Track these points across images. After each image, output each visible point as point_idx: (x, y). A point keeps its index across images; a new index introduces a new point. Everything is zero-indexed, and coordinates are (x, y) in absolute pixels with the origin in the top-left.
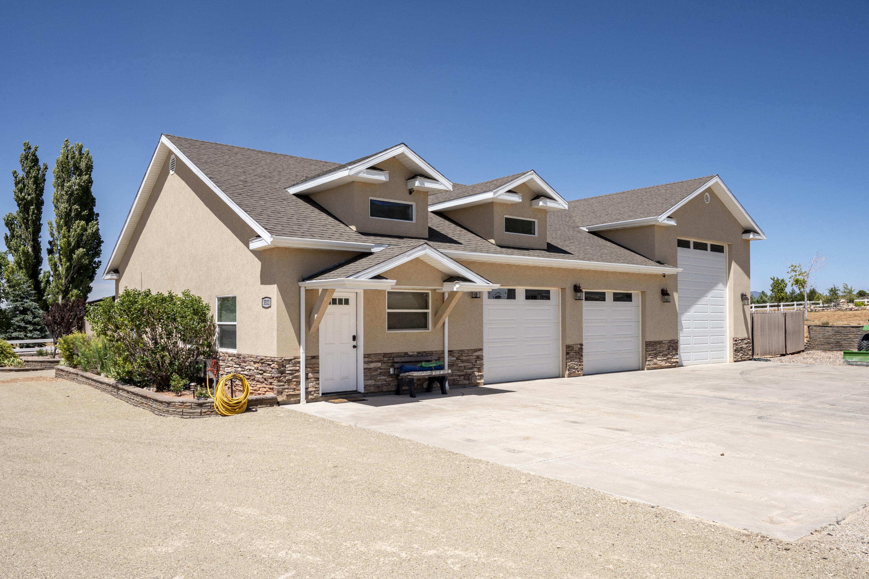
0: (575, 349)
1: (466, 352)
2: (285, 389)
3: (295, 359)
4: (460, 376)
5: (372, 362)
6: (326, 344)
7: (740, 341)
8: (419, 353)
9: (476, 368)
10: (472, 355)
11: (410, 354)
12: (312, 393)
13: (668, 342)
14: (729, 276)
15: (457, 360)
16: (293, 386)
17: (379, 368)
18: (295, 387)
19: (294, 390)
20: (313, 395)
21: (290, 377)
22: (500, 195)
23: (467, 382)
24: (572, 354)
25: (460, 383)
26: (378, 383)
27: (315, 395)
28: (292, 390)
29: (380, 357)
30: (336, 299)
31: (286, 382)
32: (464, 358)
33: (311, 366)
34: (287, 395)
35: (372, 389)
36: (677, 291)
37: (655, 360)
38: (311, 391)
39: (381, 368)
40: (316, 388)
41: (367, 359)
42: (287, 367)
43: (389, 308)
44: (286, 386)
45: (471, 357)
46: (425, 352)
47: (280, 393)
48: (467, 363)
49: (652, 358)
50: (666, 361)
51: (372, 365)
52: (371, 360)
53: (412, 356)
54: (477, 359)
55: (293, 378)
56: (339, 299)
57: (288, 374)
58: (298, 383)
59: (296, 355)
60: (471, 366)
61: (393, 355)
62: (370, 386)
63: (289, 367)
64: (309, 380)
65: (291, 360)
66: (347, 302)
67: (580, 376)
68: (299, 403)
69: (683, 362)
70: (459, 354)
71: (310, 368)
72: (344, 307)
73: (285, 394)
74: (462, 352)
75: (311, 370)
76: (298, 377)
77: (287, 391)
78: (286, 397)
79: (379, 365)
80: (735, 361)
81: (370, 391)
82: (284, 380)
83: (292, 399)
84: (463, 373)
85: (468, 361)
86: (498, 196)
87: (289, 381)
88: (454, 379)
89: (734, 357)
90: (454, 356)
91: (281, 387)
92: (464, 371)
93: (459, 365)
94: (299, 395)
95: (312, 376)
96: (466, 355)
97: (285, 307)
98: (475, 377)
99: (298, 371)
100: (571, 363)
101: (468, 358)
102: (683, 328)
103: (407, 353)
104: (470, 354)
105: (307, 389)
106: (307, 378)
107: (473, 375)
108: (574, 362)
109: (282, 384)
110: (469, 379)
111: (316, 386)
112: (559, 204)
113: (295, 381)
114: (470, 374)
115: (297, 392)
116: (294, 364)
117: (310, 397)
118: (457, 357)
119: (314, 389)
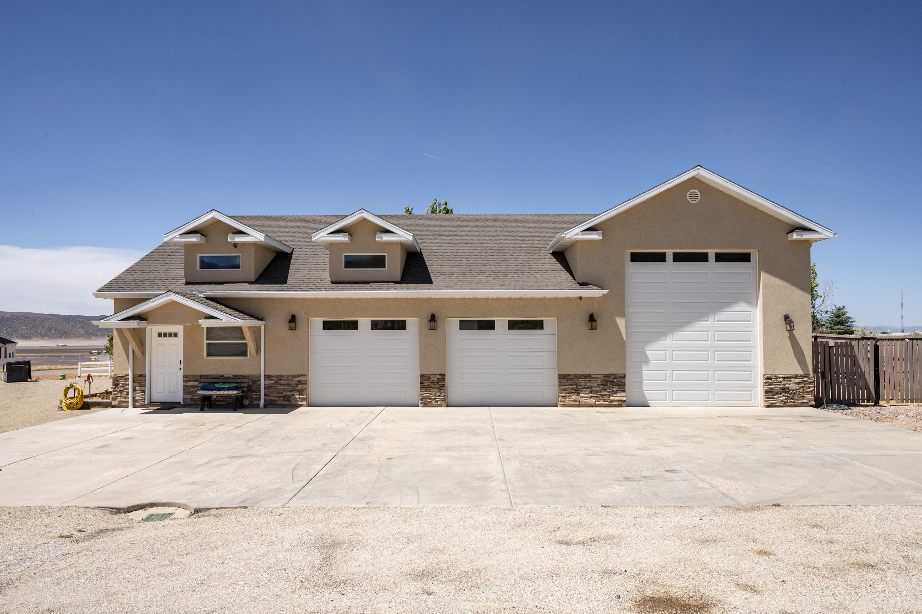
0: (432, 379)
1: (286, 377)
2: (118, 396)
3: (126, 376)
4: (278, 397)
5: (189, 381)
6: (157, 366)
7: (781, 380)
8: (235, 376)
9: (297, 391)
10: (293, 380)
11: (225, 376)
12: (139, 401)
13: (602, 376)
14: (759, 292)
15: (275, 383)
16: (124, 395)
17: (196, 386)
18: (125, 396)
19: (125, 398)
20: (139, 402)
21: (122, 389)
22: (321, 237)
23: (287, 403)
24: (426, 384)
25: (279, 403)
26: (195, 398)
27: (141, 402)
28: (123, 398)
29: (196, 378)
30: (161, 333)
31: (119, 392)
32: (282, 382)
33: (138, 382)
34: (119, 401)
35: (189, 402)
36: (623, 314)
37: (574, 397)
38: (138, 400)
39: (198, 386)
40: (142, 397)
41: (185, 379)
42: (120, 381)
43: (207, 339)
44: (119, 395)
45: (291, 382)
46: (242, 375)
47: (114, 399)
48: (287, 386)
49: (569, 393)
50: (597, 398)
51: (190, 384)
52: (188, 379)
53: (225, 378)
54: (298, 384)
55: (124, 389)
56: (164, 333)
57: (120, 386)
58: (128, 393)
59: (126, 373)
60: (292, 389)
61: (209, 376)
62: (187, 399)
63: (122, 382)
64: (136, 392)
65: (122, 377)
66: (176, 335)
67: (441, 407)
68: (128, 407)
69: (648, 401)
70: (277, 379)
71: (137, 383)
72: (173, 339)
73: (118, 400)
74: (281, 377)
75: (138, 384)
76: (128, 389)
77: (119, 398)
78: (118, 402)
79: (196, 383)
80: (768, 406)
81: (187, 403)
82: (118, 390)
83: (123, 404)
84: (281, 395)
85: (288, 385)
86: (318, 239)
87: (121, 392)
88: (271, 399)
89: (765, 400)
90: (272, 380)
91: (115, 395)
92: (283, 393)
93: (277, 388)
94: (128, 402)
95: (138, 389)
96: (286, 379)
97: (120, 339)
98: (295, 399)
99: (128, 384)
100: (426, 392)
101: (287, 382)
102: (649, 361)
103: (224, 375)
104: (289, 379)
105: (134, 398)
106: (134, 390)
107: (293, 397)
108: (430, 392)
109: (116, 393)
110: (288, 400)
111: (142, 396)
112: (400, 237)
113: (125, 392)
114: (290, 397)
115: (127, 400)
116: (125, 379)
117: (137, 404)
118: (276, 380)
119: (140, 398)
